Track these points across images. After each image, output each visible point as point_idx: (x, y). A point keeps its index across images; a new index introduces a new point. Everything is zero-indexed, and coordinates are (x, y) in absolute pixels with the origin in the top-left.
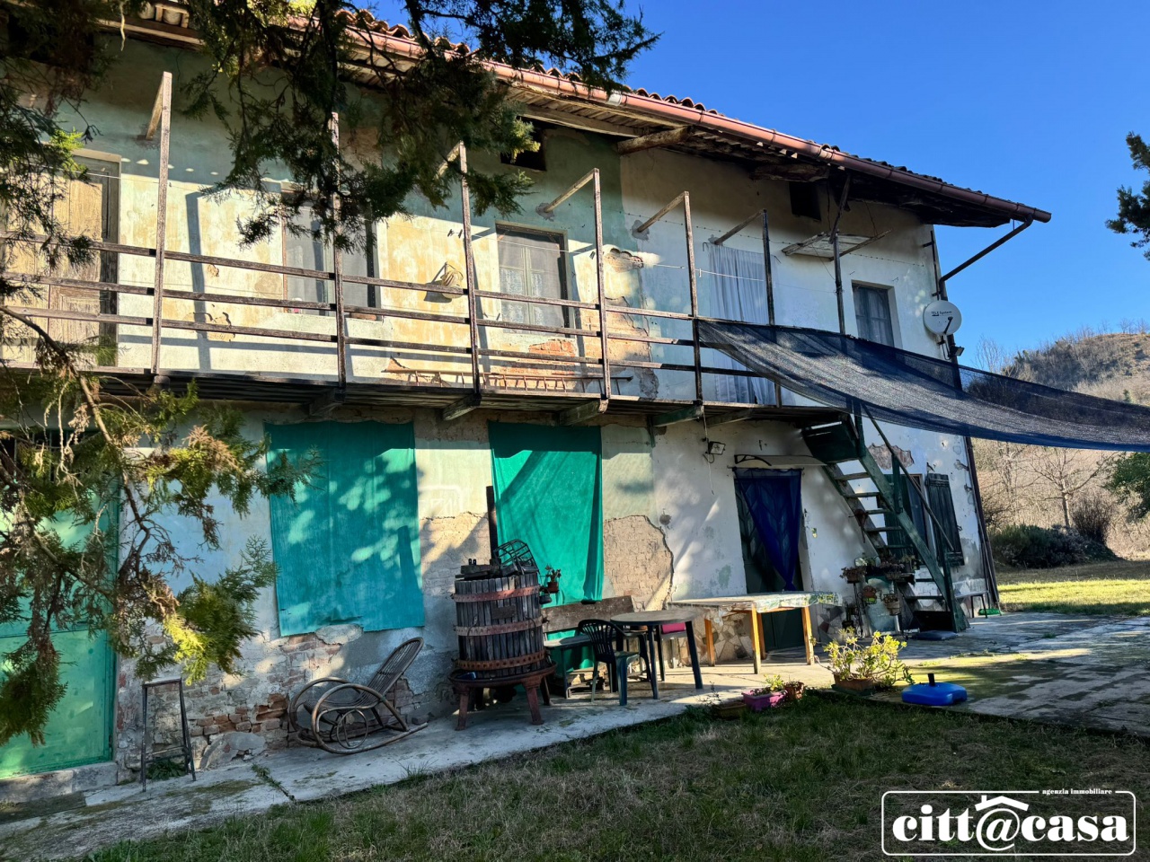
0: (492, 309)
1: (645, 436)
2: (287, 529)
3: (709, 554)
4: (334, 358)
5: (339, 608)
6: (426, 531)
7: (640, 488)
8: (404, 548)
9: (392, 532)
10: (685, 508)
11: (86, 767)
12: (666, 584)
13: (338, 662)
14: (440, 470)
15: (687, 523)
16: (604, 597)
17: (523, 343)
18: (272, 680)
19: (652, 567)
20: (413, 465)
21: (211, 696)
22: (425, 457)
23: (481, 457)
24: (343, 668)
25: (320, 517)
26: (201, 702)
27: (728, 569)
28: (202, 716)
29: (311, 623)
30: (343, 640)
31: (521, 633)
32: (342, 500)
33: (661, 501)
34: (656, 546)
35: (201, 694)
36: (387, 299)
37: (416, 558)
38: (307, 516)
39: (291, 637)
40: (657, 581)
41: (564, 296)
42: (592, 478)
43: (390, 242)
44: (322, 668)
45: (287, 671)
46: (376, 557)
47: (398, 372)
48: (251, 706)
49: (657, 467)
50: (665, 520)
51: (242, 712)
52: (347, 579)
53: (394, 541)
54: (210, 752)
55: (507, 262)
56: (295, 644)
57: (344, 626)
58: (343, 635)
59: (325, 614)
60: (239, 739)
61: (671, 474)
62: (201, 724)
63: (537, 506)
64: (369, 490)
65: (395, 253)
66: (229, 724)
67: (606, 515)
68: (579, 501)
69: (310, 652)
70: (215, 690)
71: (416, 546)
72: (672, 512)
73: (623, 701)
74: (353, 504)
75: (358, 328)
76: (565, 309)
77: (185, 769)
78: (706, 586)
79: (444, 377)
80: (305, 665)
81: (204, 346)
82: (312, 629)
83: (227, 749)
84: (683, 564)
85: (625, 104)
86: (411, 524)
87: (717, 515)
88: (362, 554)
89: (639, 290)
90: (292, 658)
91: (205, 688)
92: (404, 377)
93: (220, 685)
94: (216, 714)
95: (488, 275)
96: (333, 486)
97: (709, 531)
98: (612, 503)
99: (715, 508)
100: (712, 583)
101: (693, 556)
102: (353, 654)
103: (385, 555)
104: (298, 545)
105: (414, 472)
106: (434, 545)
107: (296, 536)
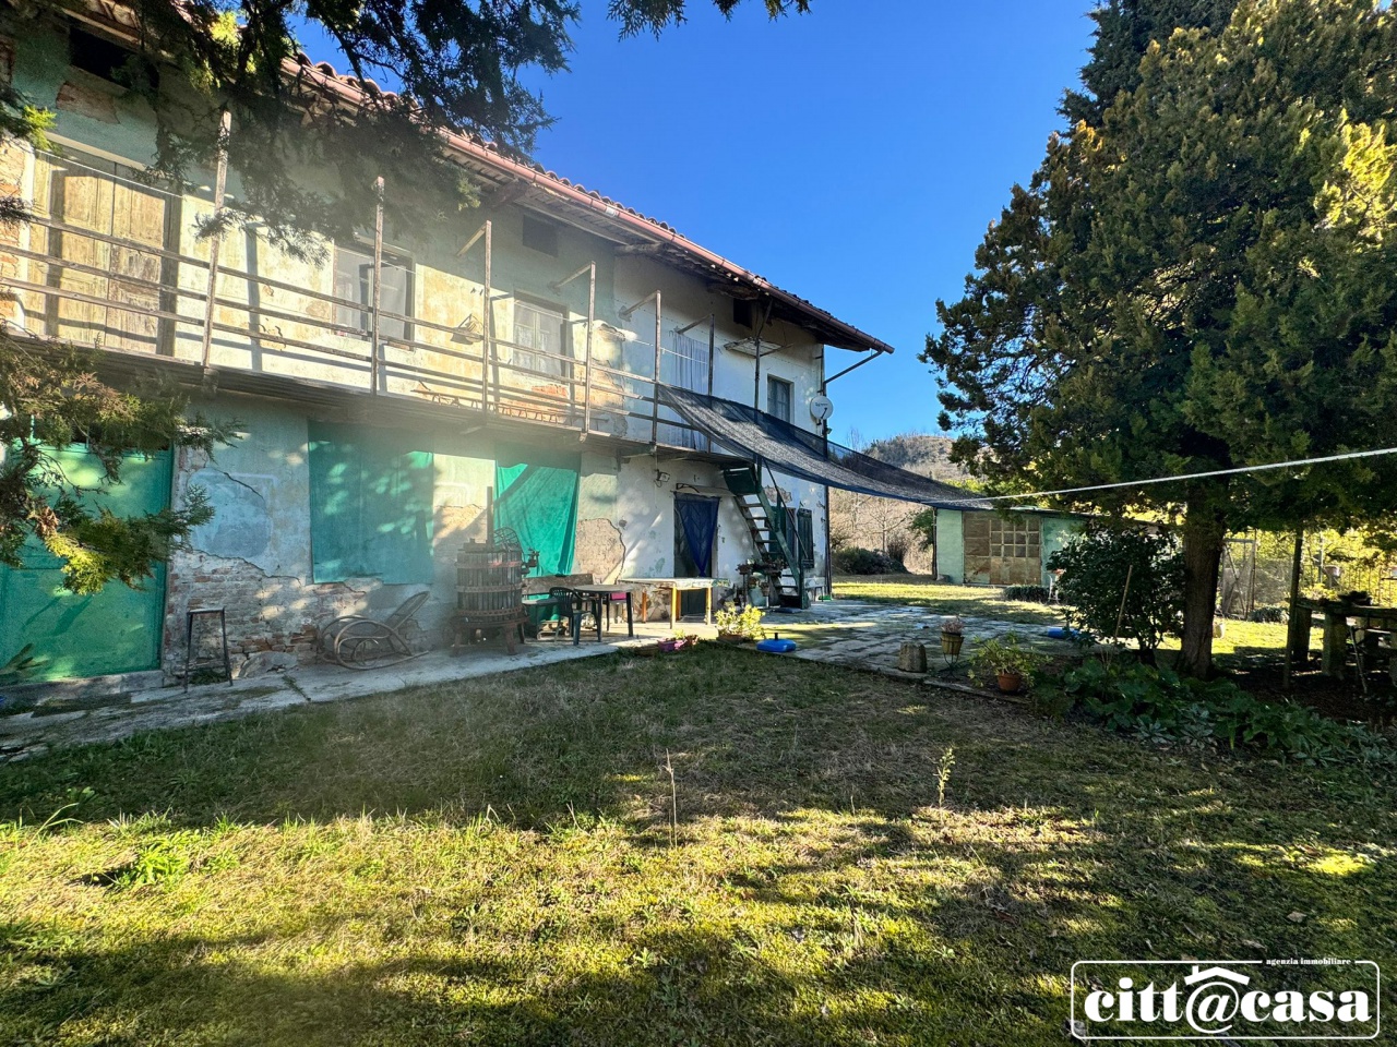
0: (505, 354)
1: (615, 464)
2: (324, 503)
3: (651, 549)
4: (368, 375)
5: (365, 566)
6: (440, 515)
7: (608, 500)
8: (420, 526)
9: (411, 514)
10: (638, 517)
11: (134, 674)
12: (619, 568)
13: (362, 605)
14: (453, 471)
15: (639, 527)
16: (572, 573)
17: (528, 383)
18: (305, 615)
19: (610, 556)
20: (432, 464)
21: (251, 624)
22: (440, 460)
23: (488, 466)
24: (366, 609)
25: (354, 496)
26: (242, 628)
27: (663, 560)
28: (242, 639)
29: (341, 575)
30: (367, 589)
31: (505, 594)
32: (372, 486)
33: (621, 510)
34: (614, 542)
35: (243, 622)
36: (420, 335)
37: (429, 534)
38: (340, 496)
39: (323, 584)
40: (613, 565)
41: (563, 352)
42: (572, 489)
43: (426, 292)
44: (347, 610)
45: (319, 607)
46: (397, 531)
47: (425, 393)
48: (286, 633)
49: (622, 486)
50: (623, 524)
51: (278, 638)
52: (372, 545)
53: (412, 521)
54: (248, 665)
55: (522, 320)
56: (327, 590)
57: (368, 579)
58: (366, 586)
59: (353, 569)
60: (274, 657)
61: (630, 492)
62: (241, 644)
63: (528, 506)
64: (394, 480)
65: (429, 301)
66: (266, 646)
67: (579, 517)
68: (561, 505)
69: (339, 596)
70: (255, 620)
71: (430, 526)
72: (629, 519)
73: (576, 643)
74: (381, 489)
75: (392, 354)
76: (563, 363)
77: (227, 677)
78: (647, 570)
79: (462, 402)
80: (335, 605)
81: (257, 352)
82: (341, 579)
83: (264, 664)
84: (633, 554)
85: (618, 216)
86: (427, 509)
87: (660, 523)
88: (387, 528)
89: (621, 357)
90: (323, 600)
91: (246, 618)
92: (430, 398)
93: (260, 616)
94: (255, 637)
95: (504, 328)
96: (364, 475)
97: (653, 534)
98: (585, 509)
99: (659, 518)
100: (651, 569)
101: (639, 549)
102: (375, 600)
103: (405, 530)
104: (332, 517)
105: (432, 472)
106: (445, 526)
107: (331, 508)
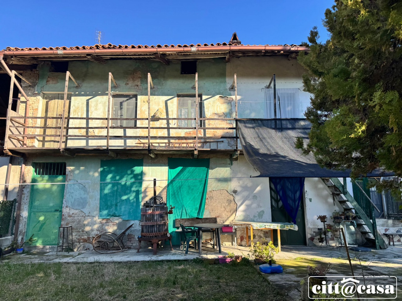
1: (229, 162)
2: (104, 189)
3: (254, 205)
5: (116, 212)
6: (145, 191)
8: (137, 197)
9: (134, 191)
10: (245, 188)
11: (53, 246)
12: (234, 215)
13: (115, 228)
14: (151, 173)
15: (245, 194)
16: (204, 217)
17: (183, 132)
18: (97, 230)
19: (228, 208)
20: (142, 172)
21: (81, 232)
22: (146, 169)
23: (165, 169)
24: (116, 230)
25: (113, 186)
26: (79, 234)
27: (263, 211)
28: (79, 237)
29: (108, 216)
30: (117, 222)
32: (120, 182)
33: (234, 185)
34: (230, 201)
35: (79, 232)
36: (139, 123)
37: (140, 200)
38: (110, 186)
39: (103, 219)
40: (230, 213)
42: (205, 176)
43: (141, 105)
44: (111, 229)
45: (101, 228)
46: (128, 198)
47: (140, 144)
48: (91, 237)
49: (233, 173)
50: (235, 192)
51: (89, 238)
52: (119, 205)
53: (134, 194)
54: (79, 247)
56: (104, 221)
57: (117, 218)
58: (117, 221)
59: (112, 214)
60: (87, 245)
61: (239, 175)
62: (79, 239)
64: (128, 179)
65: (142, 108)
66: (85, 241)
67: (209, 189)
68: (199, 184)
69: (108, 224)
70: (83, 231)
71: (141, 196)
72: (238, 189)
74: (123, 183)
75: (130, 132)
78: (252, 217)
79: (154, 144)
80: (106, 227)
82: (108, 217)
83: (84, 247)
84: (242, 208)
85: (198, 50)
86: (140, 189)
87: (260, 191)
88: (124, 198)
89: (231, 110)
90: (103, 225)
91: (80, 230)
92: (142, 145)
93: (84, 230)
94: (82, 237)
96: (118, 178)
97: (255, 197)
98: (212, 185)
99: (258, 188)
100: (254, 217)
101: (246, 206)
102: (119, 225)
103: (131, 198)
104: (106, 194)
105: (142, 174)
106: (147, 196)
107: (106, 191)
